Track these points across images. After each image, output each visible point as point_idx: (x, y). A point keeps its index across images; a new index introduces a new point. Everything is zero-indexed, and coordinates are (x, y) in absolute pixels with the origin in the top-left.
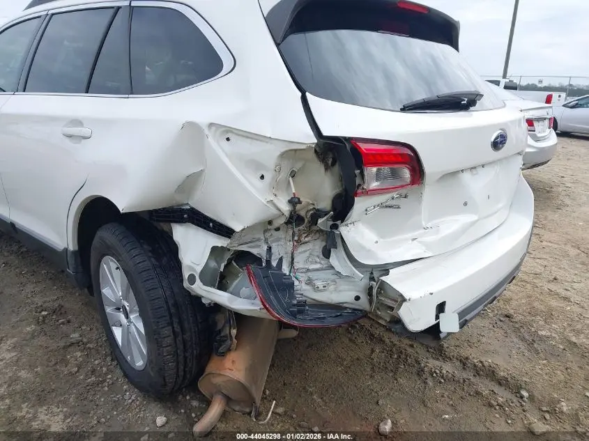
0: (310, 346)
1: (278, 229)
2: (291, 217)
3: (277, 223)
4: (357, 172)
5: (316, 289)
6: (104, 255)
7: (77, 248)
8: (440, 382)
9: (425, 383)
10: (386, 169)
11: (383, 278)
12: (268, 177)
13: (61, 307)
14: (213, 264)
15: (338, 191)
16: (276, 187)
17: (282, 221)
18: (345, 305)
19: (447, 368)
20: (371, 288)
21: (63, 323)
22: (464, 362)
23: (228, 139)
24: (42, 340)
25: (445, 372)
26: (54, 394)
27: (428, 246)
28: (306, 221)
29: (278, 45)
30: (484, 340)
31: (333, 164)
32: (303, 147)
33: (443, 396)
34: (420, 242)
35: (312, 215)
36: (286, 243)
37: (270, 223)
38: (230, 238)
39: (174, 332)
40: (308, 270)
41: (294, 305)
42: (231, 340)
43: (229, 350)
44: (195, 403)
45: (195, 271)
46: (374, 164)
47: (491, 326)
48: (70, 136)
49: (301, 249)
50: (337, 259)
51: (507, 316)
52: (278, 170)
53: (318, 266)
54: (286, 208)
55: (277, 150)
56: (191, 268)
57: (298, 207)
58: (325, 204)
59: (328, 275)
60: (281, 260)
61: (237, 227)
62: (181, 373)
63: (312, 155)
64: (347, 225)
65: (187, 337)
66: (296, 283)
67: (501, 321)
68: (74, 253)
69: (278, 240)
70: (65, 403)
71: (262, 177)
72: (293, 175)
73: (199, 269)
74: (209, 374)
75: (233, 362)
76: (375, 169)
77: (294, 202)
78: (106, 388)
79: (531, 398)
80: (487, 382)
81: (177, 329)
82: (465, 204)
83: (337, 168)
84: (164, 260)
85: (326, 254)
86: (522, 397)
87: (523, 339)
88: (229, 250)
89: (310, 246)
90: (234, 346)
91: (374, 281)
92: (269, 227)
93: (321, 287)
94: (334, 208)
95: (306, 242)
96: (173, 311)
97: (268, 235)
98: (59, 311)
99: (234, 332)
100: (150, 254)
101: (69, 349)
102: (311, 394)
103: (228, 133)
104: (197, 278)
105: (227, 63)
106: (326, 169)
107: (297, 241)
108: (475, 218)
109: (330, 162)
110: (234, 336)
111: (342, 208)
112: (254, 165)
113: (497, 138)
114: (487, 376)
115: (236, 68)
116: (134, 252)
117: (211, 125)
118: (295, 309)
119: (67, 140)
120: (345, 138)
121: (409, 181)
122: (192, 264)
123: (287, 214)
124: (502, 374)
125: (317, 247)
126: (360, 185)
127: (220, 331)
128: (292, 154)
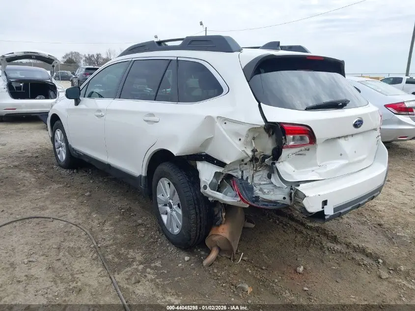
0: (261, 233)
1: (246, 164)
2: (252, 157)
3: (246, 161)
4: (283, 137)
5: (264, 193)
6: (161, 178)
7: (146, 175)
8: (333, 253)
9: (324, 253)
10: (298, 136)
11: (297, 188)
12: (243, 140)
13: (130, 208)
14: (215, 181)
15: (275, 146)
16: (246, 144)
17: (249, 159)
18: (278, 202)
19: (338, 247)
20: (291, 194)
21: (133, 215)
22: (348, 245)
23: (225, 123)
24: (124, 222)
25: (336, 248)
26: (135, 245)
27: (320, 174)
28: (260, 160)
29: (248, 82)
30: (363, 236)
31: (273, 134)
32: (259, 126)
33: (333, 259)
34: (316, 172)
35: (263, 158)
36: (250, 171)
37: (243, 160)
38: (224, 167)
39: (196, 213)
40: (260, 184)
41: (254, 197)
42: (222, 218)
43: (221, 224)
44: (203, 253)
45: (207, 183)
46: (291, 134)
47: (368, 229)
48: (147, 121)
49: (257, 174)
50: (274, 179)
51: (379, 225)
52: (247, 136)
53: (265, 183)
54: (250, 154)
55: (248, 128)
56: (204, 182)
57: (256, 153)
58: (269, 152)
59: (270, 187)
60: (247, 178)
61: (228, 162)
62: (198, 234)
63: (263, 130)
64: (279, 162)
65: (202, 215)
66: (254, 188)
67: (375, 227)
68: (145, 177)
69: (246, 169)
70: (141, 249)
71: (240, 140)
72: (254, 139)
73: (209, 183)
74: (212, 235)
75: (223, 229)
76: (292, 136)
77: (254, 151)
78: (159, 245)
79: (384, 263)
80: (360, 255)
81: (198, 211)
82: (341, 155)
83: (274, 136)
84: (192, 179)
85: (269, 177)
86: (379, 263)
87: (387, 237)
88: (223, 174)
89: (261, 173)
90: (223, 222)
91: (292, 190)
92: (242, 163)
93: (267, 192)
94: (273, 154)
95: (259, 171)
96: (196, 202)
97: (241, 166)
98: (129, 210)
99: (224, 214)
100: (186, 176)
101: (138, 227)
102: (262, 253)
103: (225, 121)
104: (208, 186)
105: (225, 90)
106: (269, 136)
107: (255, 170)
108: (347, 162)
109: (271, 133)
110: (223, 217)
111: (277, 154)
112: (236, 134)
113: (356, 122)
114: (360, 252)
115: (229, 92)
116: (179, 175)
117: (218, 117)
118: (254, 199)
119: (146, 123)
120: (278, 123)
121: (308, 142)
122: (205, 180)
123: (251, 157)
124: (369, 251)
125: (265, 174)
126: (284, 144)
127: (216, 215)
128: (254, 130)
